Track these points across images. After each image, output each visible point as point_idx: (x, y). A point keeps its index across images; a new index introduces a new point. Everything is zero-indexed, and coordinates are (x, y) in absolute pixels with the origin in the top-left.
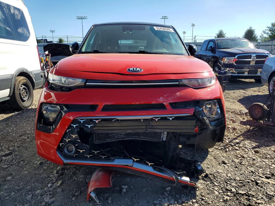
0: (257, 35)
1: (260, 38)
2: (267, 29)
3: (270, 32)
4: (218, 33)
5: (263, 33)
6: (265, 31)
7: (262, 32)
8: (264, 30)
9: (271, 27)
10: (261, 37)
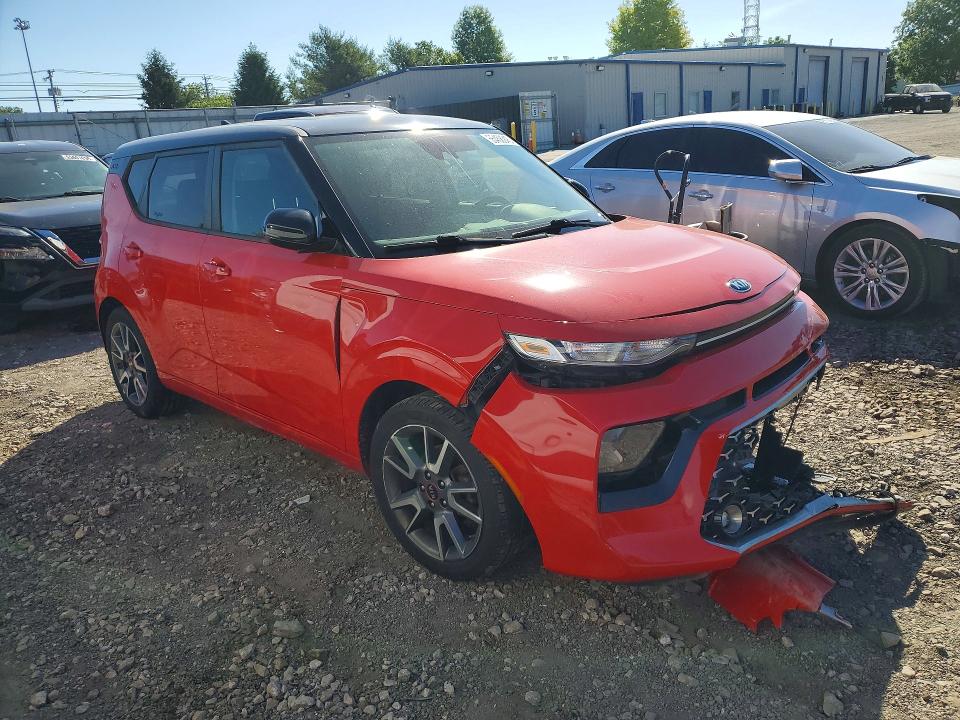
0: (277, 73)
1: (287, 81)
2: (301, 51)
3: (311, 64)
4: (146, 62)
5: (293, 67)
6: (298, 59)
7: (289, 62)
8: (293, 55)
9: (310, 45)
10: (288, 77)
